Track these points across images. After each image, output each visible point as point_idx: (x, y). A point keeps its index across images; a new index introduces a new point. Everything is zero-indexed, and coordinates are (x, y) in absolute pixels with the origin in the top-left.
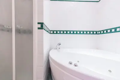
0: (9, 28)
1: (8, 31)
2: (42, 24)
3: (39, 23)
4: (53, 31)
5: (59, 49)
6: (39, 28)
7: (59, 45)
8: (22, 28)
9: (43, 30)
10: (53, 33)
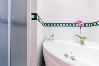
0: (5, 19)
1: (5, 23)
2: (36, 15)
3: (32, 14)
4: (47, 24)
5: (52, 40)
6: (33, 19)
7: (52, 36)
8: (17, 19)
9: (37, 21)
10: (47, 26)
